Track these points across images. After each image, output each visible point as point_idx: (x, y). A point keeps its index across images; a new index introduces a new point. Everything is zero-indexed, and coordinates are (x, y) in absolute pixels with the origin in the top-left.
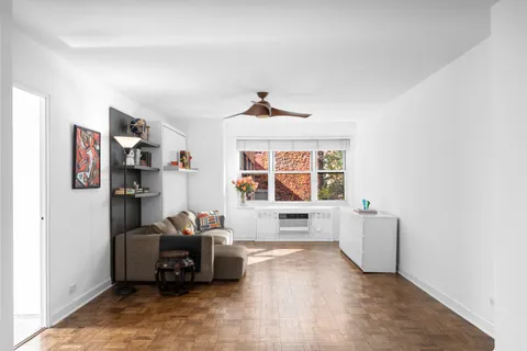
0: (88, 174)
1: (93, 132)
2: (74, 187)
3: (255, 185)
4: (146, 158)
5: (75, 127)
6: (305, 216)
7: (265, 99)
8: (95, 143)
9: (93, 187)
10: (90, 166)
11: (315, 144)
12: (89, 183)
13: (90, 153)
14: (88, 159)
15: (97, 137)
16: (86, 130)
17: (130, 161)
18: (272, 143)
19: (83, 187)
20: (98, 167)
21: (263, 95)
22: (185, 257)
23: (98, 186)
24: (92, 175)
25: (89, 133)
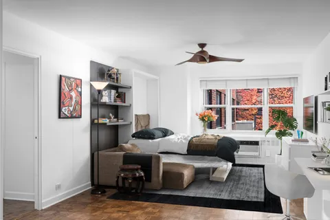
0: (71, 109)
1: (76, 79)
2: (60, 117)
3: (215, 117)
4: (121, 96)
5: (61, 76)
6: (256, 143)
7: (204, 49)
8: (77, 86)
9: (75, 117)
10: (73, 103)
11: (266, 82)
12: (72, 115)
13: (73, 94)
14: (71, 98)
15: (79, 82)
16: (69, 78)
17: (105, 99)
18: (228, 82)
19: (68, 118)
20: (79, 103)
21: (202, 46)
22: (137, 170)
23: (80, 117)
24: (74, 109)
25: (72, 80)
